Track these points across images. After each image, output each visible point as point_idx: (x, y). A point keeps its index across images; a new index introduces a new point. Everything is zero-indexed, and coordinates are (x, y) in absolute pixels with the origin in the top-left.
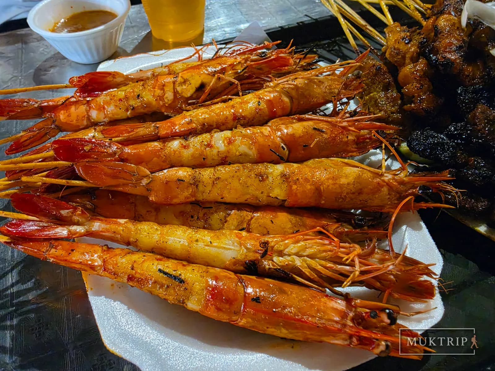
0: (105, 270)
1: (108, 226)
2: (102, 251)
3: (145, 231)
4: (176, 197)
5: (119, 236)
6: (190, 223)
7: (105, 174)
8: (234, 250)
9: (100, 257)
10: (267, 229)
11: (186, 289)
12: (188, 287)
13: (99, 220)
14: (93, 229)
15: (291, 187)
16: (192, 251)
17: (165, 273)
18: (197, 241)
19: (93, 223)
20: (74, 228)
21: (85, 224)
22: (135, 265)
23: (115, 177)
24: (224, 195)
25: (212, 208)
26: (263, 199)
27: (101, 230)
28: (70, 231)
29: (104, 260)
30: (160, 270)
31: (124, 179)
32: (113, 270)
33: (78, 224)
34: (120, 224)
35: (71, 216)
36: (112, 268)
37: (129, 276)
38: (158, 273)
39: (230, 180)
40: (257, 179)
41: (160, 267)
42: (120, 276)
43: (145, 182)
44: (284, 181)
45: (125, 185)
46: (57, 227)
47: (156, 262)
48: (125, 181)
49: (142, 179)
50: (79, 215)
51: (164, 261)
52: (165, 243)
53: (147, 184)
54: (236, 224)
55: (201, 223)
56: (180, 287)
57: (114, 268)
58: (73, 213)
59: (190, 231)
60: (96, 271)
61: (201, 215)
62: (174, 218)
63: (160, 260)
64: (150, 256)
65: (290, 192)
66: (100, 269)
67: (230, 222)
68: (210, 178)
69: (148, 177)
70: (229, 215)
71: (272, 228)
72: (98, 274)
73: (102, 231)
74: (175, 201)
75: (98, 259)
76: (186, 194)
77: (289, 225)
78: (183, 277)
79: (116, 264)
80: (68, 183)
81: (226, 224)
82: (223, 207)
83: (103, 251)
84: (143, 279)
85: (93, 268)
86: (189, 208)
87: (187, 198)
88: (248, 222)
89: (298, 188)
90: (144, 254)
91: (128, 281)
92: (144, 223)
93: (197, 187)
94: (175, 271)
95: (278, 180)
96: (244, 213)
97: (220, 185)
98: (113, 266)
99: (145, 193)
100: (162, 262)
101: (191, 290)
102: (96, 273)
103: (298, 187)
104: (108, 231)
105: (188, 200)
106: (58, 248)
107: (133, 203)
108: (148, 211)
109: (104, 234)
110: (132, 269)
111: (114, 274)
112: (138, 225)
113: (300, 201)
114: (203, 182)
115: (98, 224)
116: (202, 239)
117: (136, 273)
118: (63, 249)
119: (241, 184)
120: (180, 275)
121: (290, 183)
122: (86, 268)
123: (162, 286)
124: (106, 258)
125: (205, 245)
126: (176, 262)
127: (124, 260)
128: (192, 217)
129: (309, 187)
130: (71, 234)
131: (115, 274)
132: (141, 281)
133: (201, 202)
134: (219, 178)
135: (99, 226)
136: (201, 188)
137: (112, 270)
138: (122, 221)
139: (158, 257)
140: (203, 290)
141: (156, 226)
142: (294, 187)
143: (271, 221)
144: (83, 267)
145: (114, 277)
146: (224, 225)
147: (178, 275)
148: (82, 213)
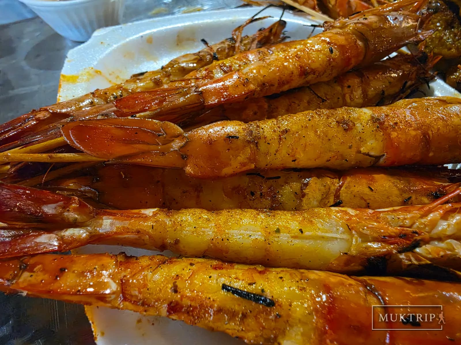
0: (125, 299)
1: (127, 224)
2: (116, 265)
3: (189, 225)
4: (227, 165)
5: (147, 236)
6: (251, 203)
7: (113, 138)
8: (340, 239)
9: (113, 276)
10: (365, 201)
11: (278, 316)
12: (283, 313)
13: (111, 214)
14: (100, 231)
15: (389, 135)
16: (274, 248)
17: (235, 291)
18: (278, 231)
19: (101, 221)
20: (69, 233)
21: (88, 223)
22: (178, 284)
23: (127, 142)
24: (297, 156)
25: (279, 177)
26: (351, 156)
27: (115, 230)
28: (61, 239)
29: (122, 280)
30: (224, 287)
31: (144, 143)
32: (140, 296)
33: (75, 224)
34: (146, 218)
35: (61, 213)
36: (137, 293)
37: (169, 305)
38: (223, 292)
39: (303, 132)
40: (341, 129)
41: (223, 280)
42: (153, 306)
43: (176, 145)
44: (378, 127)
45: (144, 153)
46: (41, 235)
47: (215, 274)
48: (144, 147)
49: (173, 140)
50: (75, 210)
51: (227, 269)
52: (225, 241)
53: (182, 147)
54: (320, 198)
55: (267, 201)
56: (266, 314)
57: (140, 293)
58: (64, 208)
59: (262, 216)
60: (109, 302)
61: (265, 190)
62: (226, 198)
63: (221, 268)
64: (202, 263)
65: (389, 142)
66: (116, 299)
67: (310, 195)
68: (275, 131)
69: (181, 137)
70: (306, 185)
71: (372, 198)
72: (114, 307)
73: (116, 233)
74: (227, 171)
75: (110, 280)
76: (242, 158)
77: (395, 191)
78: (268, 294)
79: (145, 286)
80: (51, 157)
81: (304, 200)
82: (295, 175)
83: (119, 264)
84: (196, 308)
85: (102, 298)
86: (246, 181)
87: (243, 164)
88: (336, 193)
89: (399, 136)
90: (191, 261)
91: (170, 314)
92: (184, 211)
93: (257, 146)
94: (250, 284)
95: (370, 128)
96: (328, 181)
97: (289, 141)
98: (139, 289)
99: (179, 163)
100: (224, 271)
101: (289, 316)
102: (109, 305)
103: (398, 134)
104: (127, 230)
105: (244, 169)
106: (35, 270)
107: (158, 181)
108: (184, 192)
109: (120, 236)
110: (176, 291)
111: (143, 304)
112: (176, 217)
113: (402, 155)
114: (265, 138)
115: (109, 221)
116: (287, 228)
117: (182, 297)
118: (44, 270)
119: (319, 136)
120: (263, 291)
121: (386, 130)
122: (90, 300)
123: (233, 315)
124: (125, 276)
125: (292, 237)
126: (246, 267)
127: (157, 277)
128: (253, 194)
129: (413, 133)
130: (64, 243)
131: (145, 304)
132: (192, 311)
133: (264, 170)
134: (286, 131)
135: (112, 224)
136: (263, 147)
137: (137, 296)
138: (149, 212)
139: (215, 263)
140: (310, 314)
141: (205, 215)
142: (394, 135)
143: (369, 187)
144: (84, 299)
145: (141, 308)
146: (302, 201)
147: (259, 292)
148: (80, 205)
